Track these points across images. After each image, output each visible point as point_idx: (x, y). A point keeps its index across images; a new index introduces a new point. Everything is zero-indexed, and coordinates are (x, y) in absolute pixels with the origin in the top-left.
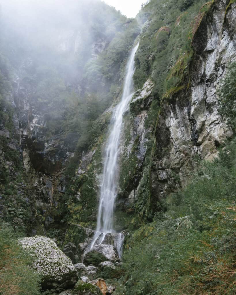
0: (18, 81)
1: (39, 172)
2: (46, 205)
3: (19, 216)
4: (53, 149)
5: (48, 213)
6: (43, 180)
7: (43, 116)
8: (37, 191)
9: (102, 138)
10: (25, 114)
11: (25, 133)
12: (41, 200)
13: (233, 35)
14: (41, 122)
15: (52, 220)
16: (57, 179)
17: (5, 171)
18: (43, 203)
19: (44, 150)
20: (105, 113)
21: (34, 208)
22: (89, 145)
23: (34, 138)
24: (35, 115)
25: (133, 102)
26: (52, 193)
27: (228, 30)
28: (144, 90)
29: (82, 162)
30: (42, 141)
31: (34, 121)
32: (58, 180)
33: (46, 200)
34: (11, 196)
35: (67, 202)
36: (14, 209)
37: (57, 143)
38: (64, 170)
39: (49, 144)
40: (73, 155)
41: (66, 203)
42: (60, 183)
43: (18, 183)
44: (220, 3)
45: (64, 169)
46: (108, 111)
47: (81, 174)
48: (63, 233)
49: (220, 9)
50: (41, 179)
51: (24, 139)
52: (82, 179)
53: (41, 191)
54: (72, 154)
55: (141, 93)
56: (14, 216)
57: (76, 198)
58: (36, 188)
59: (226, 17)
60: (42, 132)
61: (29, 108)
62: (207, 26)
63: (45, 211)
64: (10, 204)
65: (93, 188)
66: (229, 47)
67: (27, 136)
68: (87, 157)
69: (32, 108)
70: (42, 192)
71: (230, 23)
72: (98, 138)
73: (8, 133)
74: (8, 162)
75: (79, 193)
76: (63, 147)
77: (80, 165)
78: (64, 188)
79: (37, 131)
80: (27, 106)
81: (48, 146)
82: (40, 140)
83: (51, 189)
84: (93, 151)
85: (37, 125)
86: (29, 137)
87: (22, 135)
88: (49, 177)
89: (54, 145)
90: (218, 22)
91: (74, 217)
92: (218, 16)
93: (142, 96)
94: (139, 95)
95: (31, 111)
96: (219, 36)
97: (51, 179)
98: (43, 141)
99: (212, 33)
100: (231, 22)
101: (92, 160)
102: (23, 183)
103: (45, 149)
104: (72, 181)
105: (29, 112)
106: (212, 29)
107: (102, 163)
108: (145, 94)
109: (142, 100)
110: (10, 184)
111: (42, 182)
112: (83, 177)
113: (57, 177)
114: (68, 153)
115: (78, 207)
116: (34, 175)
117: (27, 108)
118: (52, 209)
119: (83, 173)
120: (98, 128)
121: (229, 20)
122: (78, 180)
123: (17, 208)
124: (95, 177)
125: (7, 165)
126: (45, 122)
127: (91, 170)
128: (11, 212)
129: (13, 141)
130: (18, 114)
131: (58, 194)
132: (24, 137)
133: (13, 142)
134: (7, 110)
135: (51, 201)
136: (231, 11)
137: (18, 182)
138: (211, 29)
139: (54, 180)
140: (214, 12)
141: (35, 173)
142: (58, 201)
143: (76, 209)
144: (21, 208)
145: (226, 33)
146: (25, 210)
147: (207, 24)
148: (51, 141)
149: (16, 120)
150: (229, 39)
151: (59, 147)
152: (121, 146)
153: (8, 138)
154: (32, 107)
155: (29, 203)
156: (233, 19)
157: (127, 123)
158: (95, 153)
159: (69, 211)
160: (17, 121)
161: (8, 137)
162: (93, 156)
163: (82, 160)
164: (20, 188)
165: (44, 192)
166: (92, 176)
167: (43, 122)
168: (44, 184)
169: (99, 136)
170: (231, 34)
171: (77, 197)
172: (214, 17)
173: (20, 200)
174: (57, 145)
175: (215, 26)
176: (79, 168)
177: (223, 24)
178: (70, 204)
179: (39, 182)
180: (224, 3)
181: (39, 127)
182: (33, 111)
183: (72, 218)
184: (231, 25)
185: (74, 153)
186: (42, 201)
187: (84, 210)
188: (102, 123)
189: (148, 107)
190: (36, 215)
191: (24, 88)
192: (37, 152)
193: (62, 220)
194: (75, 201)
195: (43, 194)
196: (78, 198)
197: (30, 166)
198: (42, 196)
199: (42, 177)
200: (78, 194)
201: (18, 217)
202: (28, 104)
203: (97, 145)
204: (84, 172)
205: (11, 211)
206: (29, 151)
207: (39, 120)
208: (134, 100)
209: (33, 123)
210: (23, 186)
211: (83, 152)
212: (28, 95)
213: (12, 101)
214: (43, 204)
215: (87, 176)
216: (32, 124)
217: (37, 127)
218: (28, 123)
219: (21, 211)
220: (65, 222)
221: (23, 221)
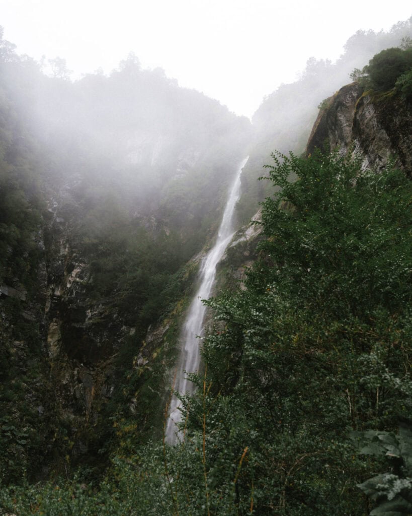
0: (54, 209)
1: (73, 360)
2: (79, 419)
3: (20, 442)
4: (99, 320)
5: (79, 434)
6: (78, 373)
7: (88, 265)
8: (66, 392)
9: (181, 305)
10: (60, 262)
11: (58, 293)
12: (72, 410)
13: (368, 146)
14: (85, 275)
15: (84, 449)
16: (102, 373)
17: (8, 358)
18: (75, 415)
19: (85, 321)
20: (190, 262)
21: (52, 426)
22: (160, 315)
23: (71, 301)
24: (77, 264)
25: (232, 246)
26: (92, 398)
27: (361, 137)
28: (251, 228)
29: (145, 344)
30: (82, 307)
31: (74, 273)
32: (103, 375)
33: (79, 411)
34: (11, 404)
35: (112, 416)
36: (13, 427)
37: (108, 311)
38: (115, 357)
39: (94, 312)
40: (133, 331)
41: (110, 418)
42: (106, 380)
43: (29, 380)
44: (348, 96)
45: (116, 355)
46: (194, 260)
47: (141, 365)
48: (100, 475)
49: (348, 105)
50: (76, 372)
51: (54, 303)
52: (142, 375)
53: (72, 394)
54: (132, 329)
55: (247, 233)
56: (10, 442)
57: (128, 408)
58: (66, 387)
59: (355, 117)
60: (84, 292)
61: (68, 253)
62: (328, 132)
63: (76, 430)
64: (5, 419)
65: (159, 393)
66: (363, 165)
67: (60, 297)
68: (155, 335)
69: (72, 252)
70: (74, 395)
71: (362, 128)
72: (176, 303)
73: (26, 292)
74: (17, 342)
75: (135, 400)
76: (117, 318)
77: (142, 349)
78: (112, 389)
79: (76, 289)
80: (65, 248)
81: (92, 315)
82: (81, 304)
83: (90, 391)
84: (165, 327)
85: (78, 279)
86: (63, 299)
87: (53, 296)
88: (89, 368)
89: (101, 314)
90: (345, 125)
91: (122, 444)
92: (345, 116)
93: (247, 236)
94: (242, 235)
95: (70, 257)
96: (348, 148)
97: (92, 373)
98: (84, 306)
99: (337, 143)
100: (364, 127)
101: (163, 342)
102: (38, 379)
103: (87, 320)
104: (126, 377)
105: (68, 258)
106: (337, 136)
107: (176, 347)
108: (252, 233)
109: (245, 243)
110: (13, 382)
111: (76, 378)
112: (145, 371)
113: (102, 369)
114: (124, 327)
115: (130, 427)
116: (65, 364)
117: (64, 251)
118: (88, 427)
119: (144, 364)
120: (176, 286)
121: (361, 123)
122: (136, 376)
123: (20, 426)
124: (164, 371)
125: (15, 346)
126: (91, 275)
127: (158, 359)
128: (6, 434)
129: (31, 306)
130: (48, 261)
131: (101, 399)
132: (55, 300)
133: (31, 308)
134: (30, 255)
135: (87, 413)
136: (363, 109)
137: (29, 377)
138: (335, 136)
139: (97, 375)
140: (339, 109)
141: (67, 361)
142: (99, 413)
143: (127, 428)
144: (26, 426)
145: (358, 143)
146: (32, 430)
147: (328, 128)
148: (98, 307)
149: (43, 271)
150: (362, 152)
151: (109, 317)
152: (209, 319)
153: (22, 301)
154: (74, 250)
155: (43, 417)
156: (366, 121)
157: (222, 281)
158: (168, 329)
159: (113, 432)
160: (45, 272)
161: (24, 299)
162: (165, 334)
163: (145, 342)
164: (32, 388)
165: (78, 396)
166: (159, 370)
167: (88, 274)
168: (80, 381)
169: (177, 300)
170: (365, 145)
171: (131, 407)
172: (340, 118)
173: (28, 410)
174: (106, 314)
175: (342, 132)
176: (140, 355)
177: (353, 129)
178: (118, 420)
179: (72, 376)
180: (353, 97)
181: (81, 283)
182: (74, 256)
183: (119, 446)
184: (364, 131)
185: (135, 327)
186: (73, 412)
187: (141, 431)
188: (183, 279)
189: (256, 255)
190: (54, 439)
191: (62, 220)
192: (73, 324)
193: (101, 448)
194: (127, 415)
195: (76, 399)
196: (132, 409)
197: (61, 348)
198: (74, 401)
199: (76, 369)
200: (133, 402)
201: (17, 443)
202: (67, 246)
203: (173, 315)
204: (147, 362)
205: (7, 431)
206: (61, 322)
207: (82, 272)
208: (234, 244)
209: (72, 277)
210: (38, 384)
211: (149, 328)
212: (68, 231)
213: (40, 241)
214: (73, 417)
215: (150, 368)
216: (70, 279)
217: (77, 283)
218: (64, 276)
219: (25, 432)
220: (106, 453)
221: (26, 451)
